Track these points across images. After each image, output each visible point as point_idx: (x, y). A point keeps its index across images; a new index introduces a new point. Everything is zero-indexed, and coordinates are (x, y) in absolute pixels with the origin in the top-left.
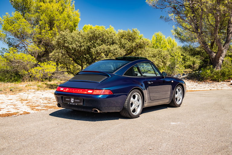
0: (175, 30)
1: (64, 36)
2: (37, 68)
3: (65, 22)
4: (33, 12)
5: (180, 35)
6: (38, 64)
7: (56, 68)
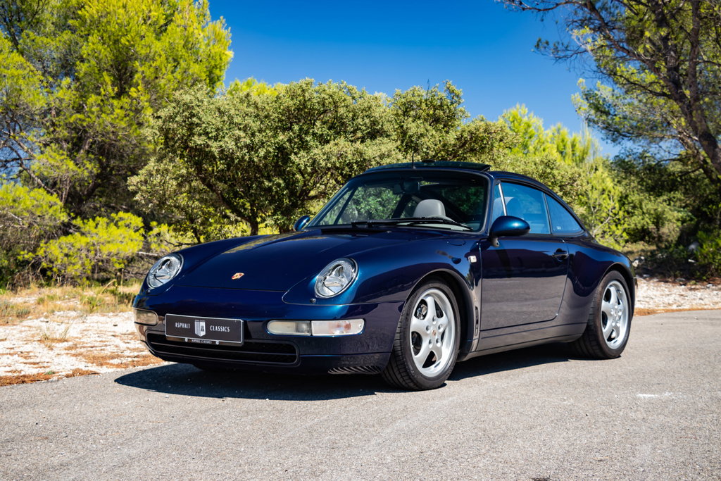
0: (587, 96)
1: (188, 107)
2: (70, 239)
3: (176, 67)
4: (50, 28)
5: (607, 113)
6: (74, 226)
7: (142, 238)
